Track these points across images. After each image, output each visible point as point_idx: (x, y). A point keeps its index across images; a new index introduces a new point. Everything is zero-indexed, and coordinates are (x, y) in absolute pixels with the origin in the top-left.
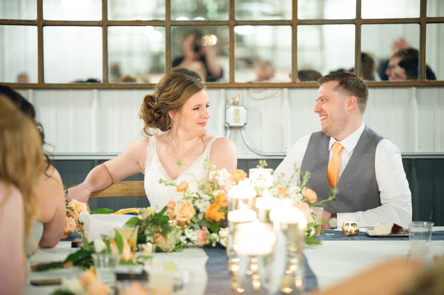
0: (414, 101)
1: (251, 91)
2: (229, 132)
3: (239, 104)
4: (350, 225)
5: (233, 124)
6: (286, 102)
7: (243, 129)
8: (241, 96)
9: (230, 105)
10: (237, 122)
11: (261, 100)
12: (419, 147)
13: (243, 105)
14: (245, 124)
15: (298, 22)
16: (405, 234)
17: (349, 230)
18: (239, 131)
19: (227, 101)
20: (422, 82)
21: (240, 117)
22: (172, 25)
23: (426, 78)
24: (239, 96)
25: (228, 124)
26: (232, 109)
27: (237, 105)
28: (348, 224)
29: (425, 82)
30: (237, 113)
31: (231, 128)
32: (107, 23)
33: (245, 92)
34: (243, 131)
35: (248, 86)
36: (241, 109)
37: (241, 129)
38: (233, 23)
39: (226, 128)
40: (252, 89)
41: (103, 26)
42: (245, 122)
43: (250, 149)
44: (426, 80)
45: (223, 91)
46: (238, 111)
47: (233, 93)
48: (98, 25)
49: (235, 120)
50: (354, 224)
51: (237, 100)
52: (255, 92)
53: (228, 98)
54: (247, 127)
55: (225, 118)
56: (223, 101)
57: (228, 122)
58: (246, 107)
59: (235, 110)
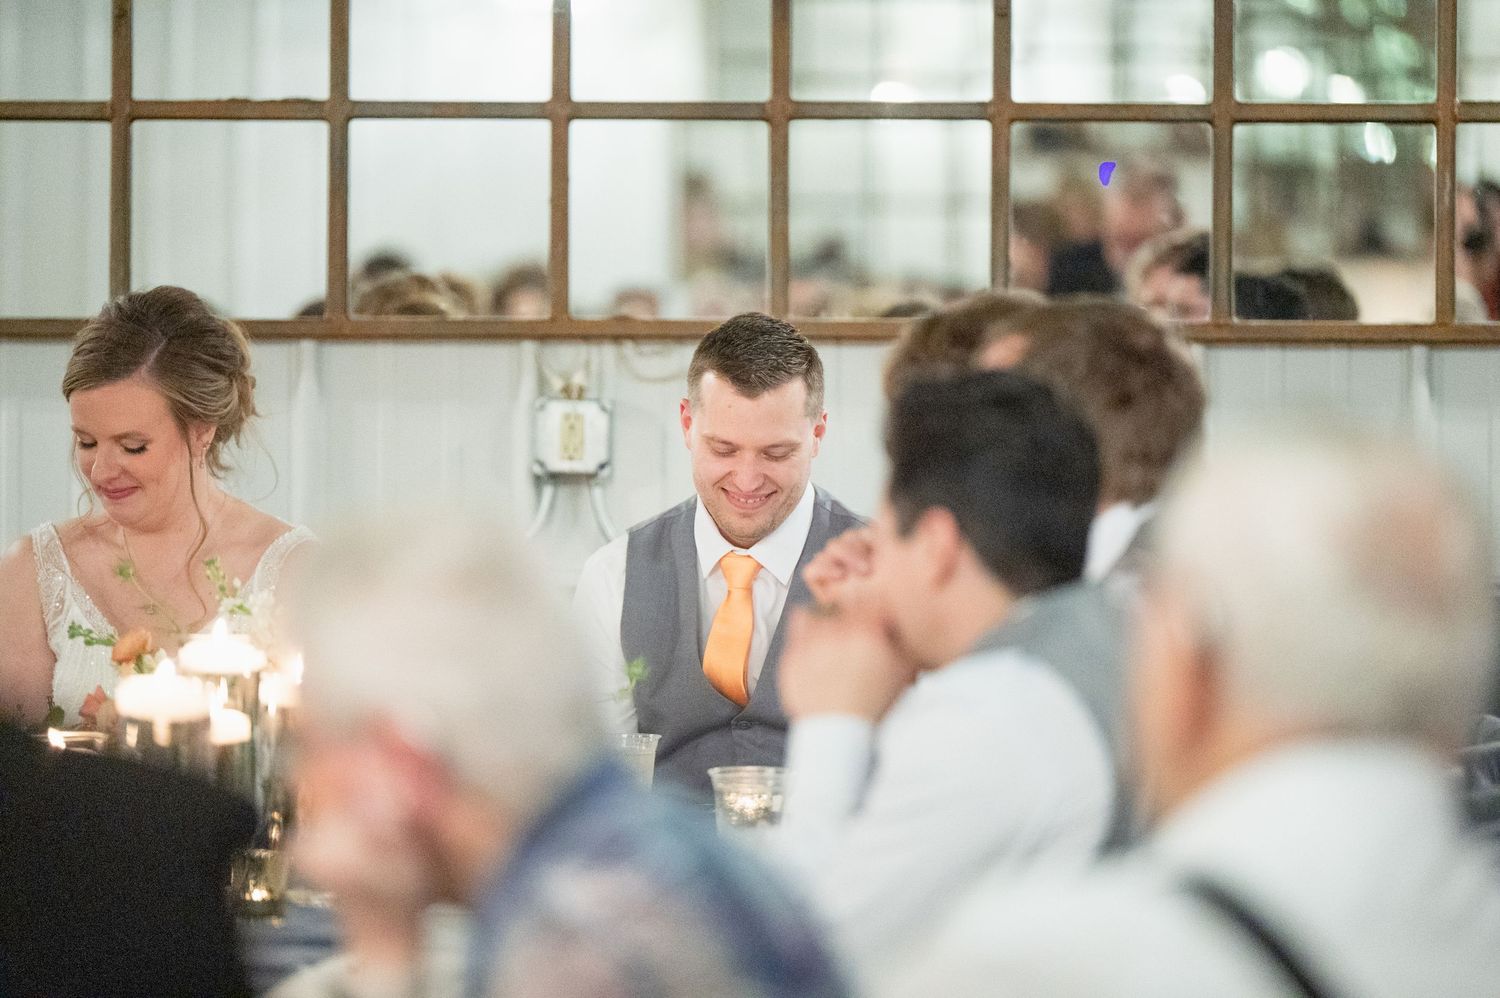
1: (629, 348)
2: (548, 491)
3: (587, 395)
5: (558, 465)
7: (597, 484)
8: (594, 368)
9: (552, 398)
10: (571, 458)
11: (664, 380)
13: (598, 400)
14: (602, 466)
15: (790, 110)
18: (585, 490)
19: (542, 384)
20: (1218, 326)
21: (582, 443)
22: (351, 117)
23: (1234, 310)
24: (587, 365)
25: (542, 464)
26: (557, 409)
27: (579, 398)
29: (1231, 327)
30: (572, 428)
31: (557, 478)
32: (128, 109)
33: (606, 353)
34: (597, 492)
35: (618, 331)
36: (589, 410)
37: (593, 482)
38: (564, 112)
39: (539, 481)
40: (630, 344)
41: (115, 120)
42: (602, 457)
44: (1236, 320)
45: (528, 348)
46: (578, 417)
47: (567, 357)
48: (99, 115)
49: (566, 448)
51: (578, 379)
52: (641, 354)
53: (547, 372)
54: (610, 477)
55: (533, 442)
56: (529, 384)
57: (542, 458)
58: (608, 406)
59: (567, 417)
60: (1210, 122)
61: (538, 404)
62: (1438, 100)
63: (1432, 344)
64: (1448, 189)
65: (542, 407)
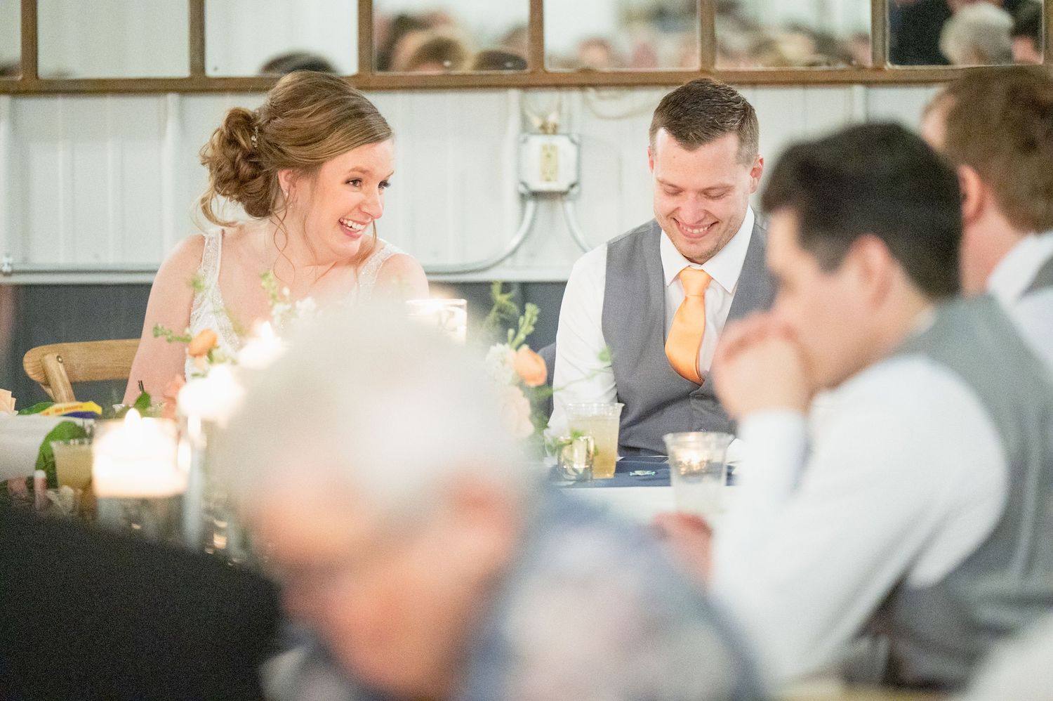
1: (591, 93)
2: (531, 205)
3: (560, 130)
5: (538, 185)
7: (568, 200)
8: (565, 110)
9: (535, 134)
10: (548, 180)
11: (619, 118)
13: (568, 135)
14: (572, 186)
18: (559, 204)
19: (525, 121)
21: (557, 167)
24: (560, 107)
25: (525, 184)
26: (537, 142)
27: (553, 133)
30: (548, 156)
31: (537, 195)
33: (573, 99)
34: (569, 206)
35: (583, 81)
36: (561, 142)
37: (564, 198)
39: (523, 197)
40: (593, 90)
42: (572, 178)
45: (514, 94)
46: (553, 148)
47: (544, 102)
49: (544, 173)
51: (553, 118)
52: (601, 98)
53: (528, 113)
54: (579, 193)
55: (519, 168)
56: (514, 124)
57: (526, 180)
58: (576, 139)
59: (545, 148)
61: (522, 138)
65: (525, 141)
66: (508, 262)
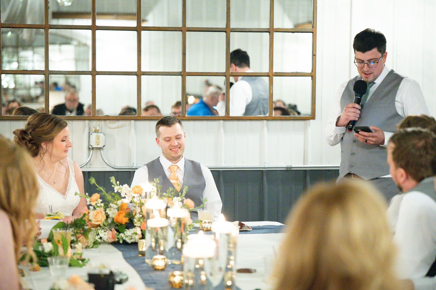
0: (222, 130)
1: (108, 122)
2: (91, 151)
3: (99, 132)
4: (207, 223)
5: (94, 146)
6: (133, 130)
7: (102, 150)
8: (100, 126)
9: (93, 133)
10: (98, 145)
11: (115, 128)
12: (225, 162)
13: (102, 133)
14: (104, 146)
15: (142, 73)
16: (247, 229)
17: (206, 227)
18: (99, 151)
19: (90, 129)
20: (227, 117)
21: (100, 141)
22: (49, 74)
25: (91, 146)
27: (98, 132)
28: (206, 222)
30: (98, 138)
31: (93, 149)
32: (1, 72)
33: (102, 123)
34: (102, 151)
35: (106, 118)
36: (101, 135)
37: (101, 149)
38: (94, 73)
39: (89, 148)
40: (108, 121)
42: (104, 145)
43: (107, 164)
45: (87, 122)
46: (99, 136)
47: (94, 124)
49: (97, 143)
50: (210, 222)
51: (98, 128)
52: (111, 123)
53: (91, 127)
54: (105, 148)
55: (89, 141)
56: (87, 129)
57: (91, 144)
58: (104, 134)
59: (96, 136)
60: (225, 76)
62: (270, 72)
63: (267, 120)
64: (272, 90)
65: (91, 134)
66: (85, 167)
